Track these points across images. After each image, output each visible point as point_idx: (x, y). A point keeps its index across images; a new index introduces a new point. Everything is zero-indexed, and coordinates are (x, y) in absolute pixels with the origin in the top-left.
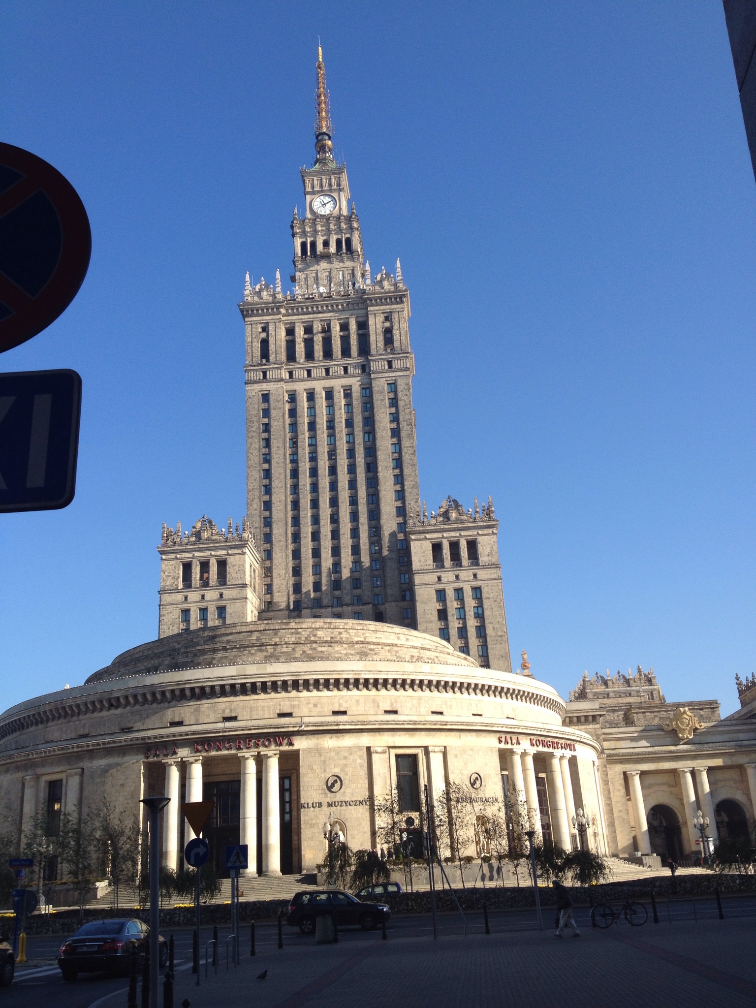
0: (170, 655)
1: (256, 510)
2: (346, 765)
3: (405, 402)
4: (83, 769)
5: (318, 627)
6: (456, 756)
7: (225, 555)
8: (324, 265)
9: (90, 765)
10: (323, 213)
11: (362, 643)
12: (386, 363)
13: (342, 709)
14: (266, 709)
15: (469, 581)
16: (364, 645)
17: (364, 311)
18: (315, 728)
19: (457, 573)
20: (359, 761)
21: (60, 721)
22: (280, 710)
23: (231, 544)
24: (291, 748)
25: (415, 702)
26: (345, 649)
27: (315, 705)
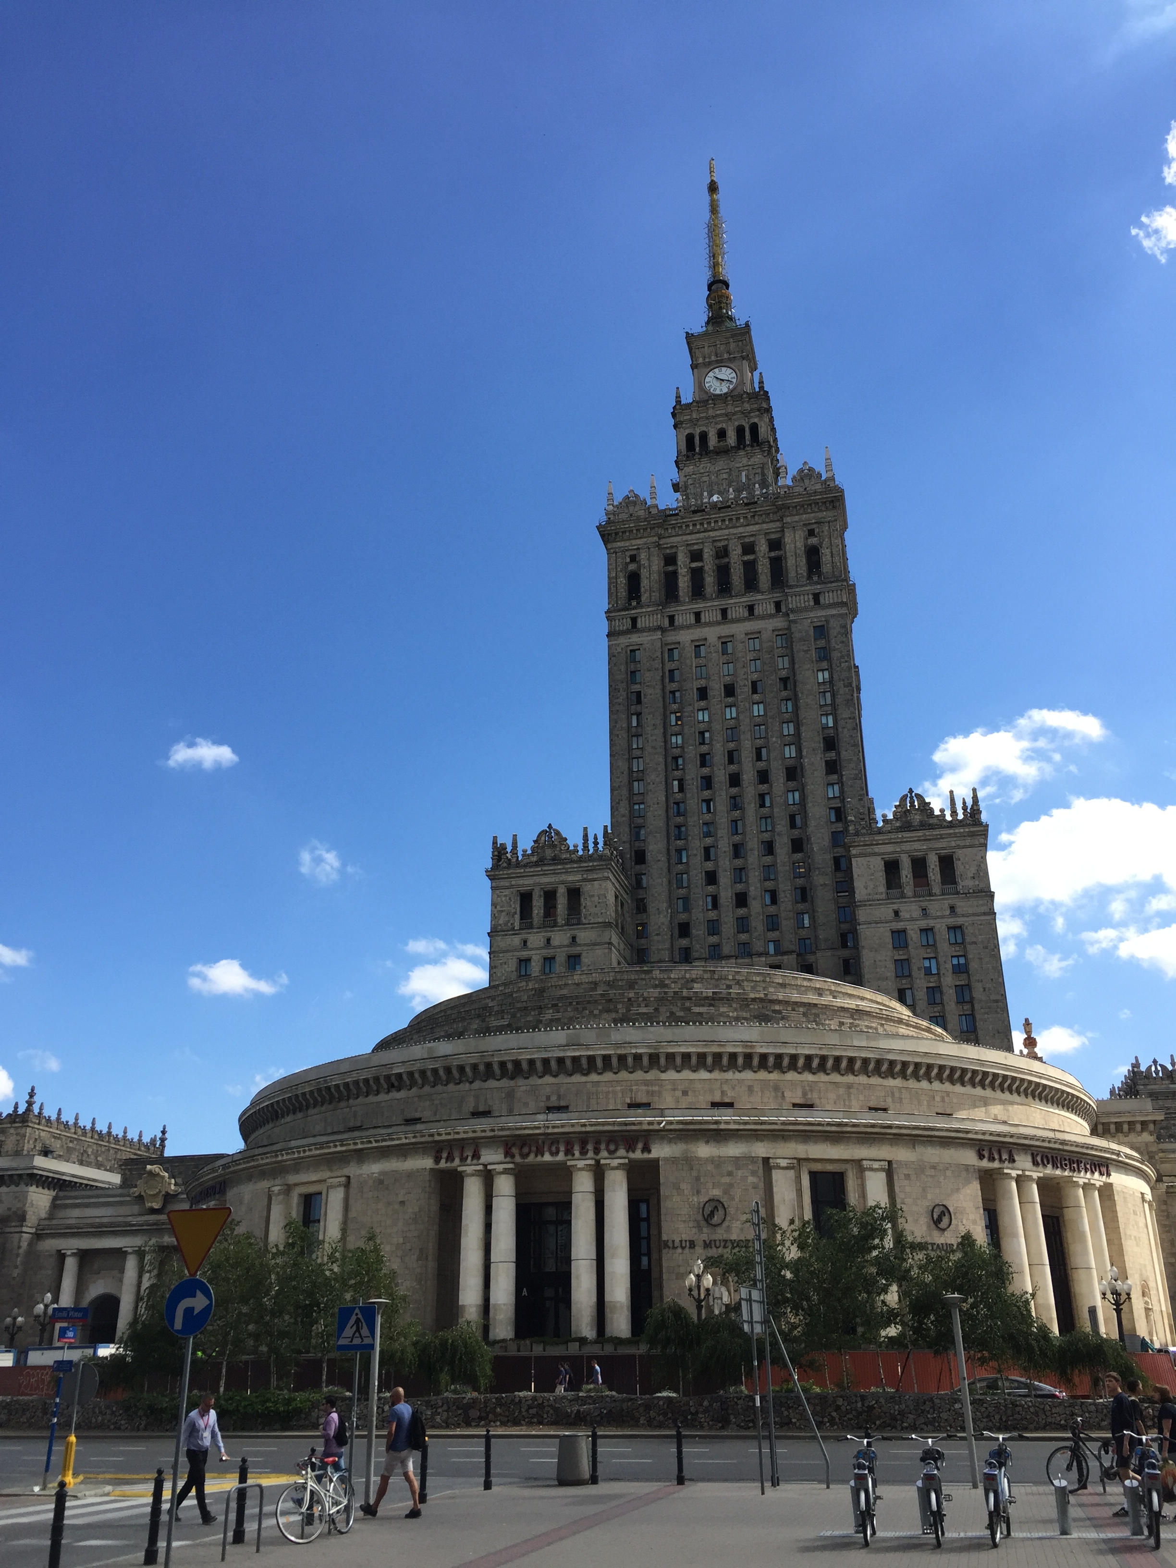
0: (479, 1016)
1: (623, 816)
2: (731, 1185)
3: (841, 652)
4: (349, 1177)
5: (694, 976)
6: (907, 1177)
7: (578, 881)
8: (721, 463)
9: (359, 1172)
10: (718, 392)
11: (761, 1000)
12: (811, 597)
13: (727, 1100)
14: (610, 1096)
15: (943, 917)
16: (765, 1005)
17: (778, 524)
18: (681, 1127)
19: (924, 904)
20: (751, 1179)
21: (324, 1108)
22: (631, 1098)
23: (586, 865)
24: (646, 1156)
25: (842, 1091)
26: (736, 1010)
27: (685, 1093)
